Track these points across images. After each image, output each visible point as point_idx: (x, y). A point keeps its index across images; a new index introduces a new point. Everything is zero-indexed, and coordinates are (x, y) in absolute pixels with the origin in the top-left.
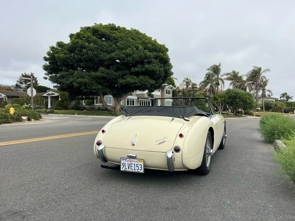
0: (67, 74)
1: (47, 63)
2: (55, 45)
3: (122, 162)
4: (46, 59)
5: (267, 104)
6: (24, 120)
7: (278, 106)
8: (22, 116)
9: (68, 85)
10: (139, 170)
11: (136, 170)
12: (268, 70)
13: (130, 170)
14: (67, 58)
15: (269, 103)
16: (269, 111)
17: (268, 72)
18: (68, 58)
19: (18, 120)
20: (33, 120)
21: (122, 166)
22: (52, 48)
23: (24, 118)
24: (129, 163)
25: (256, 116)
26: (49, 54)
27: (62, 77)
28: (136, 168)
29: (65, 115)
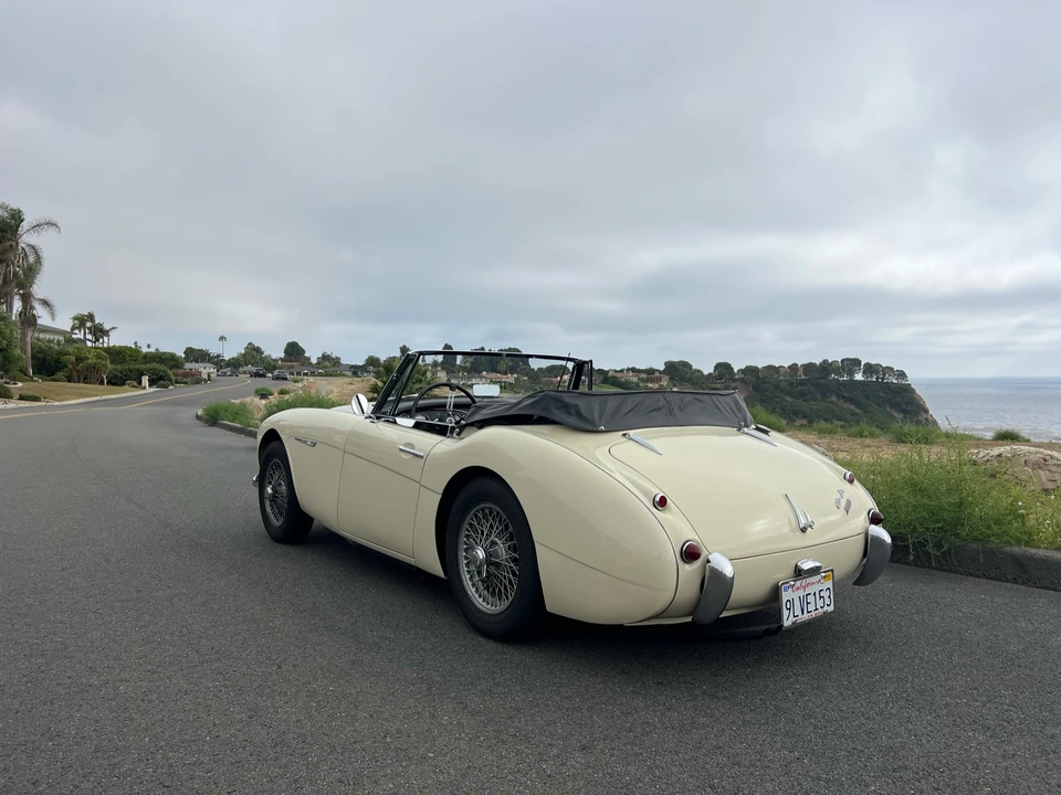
3: (786, 596)
5: (41, 350)
7: (90, 361)
10: (826, 608)
11: (820, 610)
12: (50, 224)
13: (806, 616)
15: (50, 348)
16: (54, 380)
17: (51, 231)
21: (785, 613)
24: (801, 593)
25: (22, 398)
28: (820, 603)
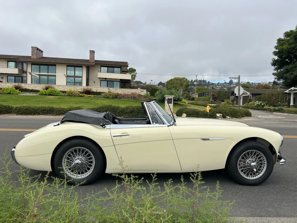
0: (293, 67)
1: (276, 58)
2: (282, 37)
4: (275, 53)
6: (218, 117)
8: (217, 113)
9: (293, 80)
14: (292, 48)
18: (294, 48)
19: (213, 117)
20: (229, 117)
22: (280, 40)
23: (218, 115)
26: (276, 48)
27: (287, 71)
29: (289, 114)
